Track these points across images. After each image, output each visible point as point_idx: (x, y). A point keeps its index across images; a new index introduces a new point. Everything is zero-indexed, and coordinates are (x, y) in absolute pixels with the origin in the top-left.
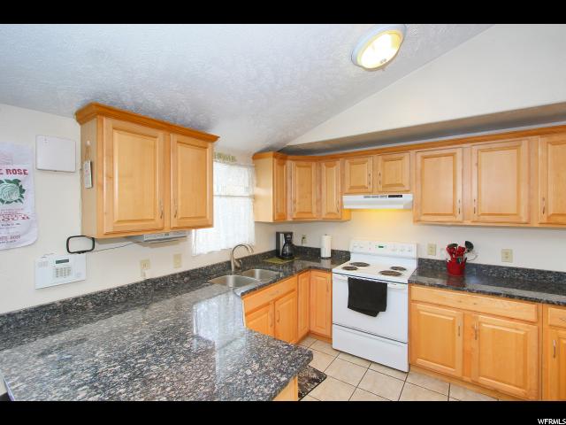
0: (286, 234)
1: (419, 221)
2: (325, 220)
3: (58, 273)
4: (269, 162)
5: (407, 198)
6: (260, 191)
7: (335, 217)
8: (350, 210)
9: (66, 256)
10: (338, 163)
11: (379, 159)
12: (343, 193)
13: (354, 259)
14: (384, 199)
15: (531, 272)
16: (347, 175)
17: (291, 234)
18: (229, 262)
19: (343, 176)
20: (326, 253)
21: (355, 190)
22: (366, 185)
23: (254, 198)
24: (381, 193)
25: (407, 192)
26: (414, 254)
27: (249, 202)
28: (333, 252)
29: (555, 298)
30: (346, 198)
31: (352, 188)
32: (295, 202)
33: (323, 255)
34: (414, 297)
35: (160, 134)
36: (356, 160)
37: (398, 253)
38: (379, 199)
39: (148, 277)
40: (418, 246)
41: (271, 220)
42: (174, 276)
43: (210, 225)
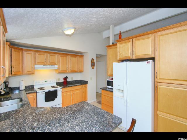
7: (31, 73)
14: (50, 67)
15: (75, 81)
17: (8, 82)
22: (44, 62)
24: (49, 65)
25: (56, 65)
29: (78, 84)
30: (36, 66)
31: (38, 62)
37: (51, 82)
38: (48, 67)
41: (8, 76)
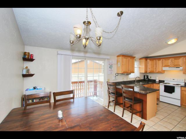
0: (147, 76)
1: (185, 73)
2: (158, 73)
3: (115, 78)
4: (144, 60)
5: (181, 68)
6: (141, 66)
7: (160, 72)
8: (164, 71)
9: (116, 76)
10: (162, 60)
11: (173, 59)
12: (163, 67)
13: (165, 82)
14: (174, 68)
16: (164, 62)
17: (148, 76)
18: (135, 81)
19: (163, 63)
20: (157, 81)
21: (166, 66)
22: (169, 65)
23: (139, 68)
25: (181, 67)
26: (184, 81)
27: (138, 68)
28: (159, 81)
30: (163, 68)
31: (165, 65)
32: (149, 69)
33: (156, 81)
34: (182, 90)
35: (128, 58)
36: (166, 59)
37: (179, 81)
39: (124, 81)
40: (185, 79)
41: (144, 72)
42: (127, 81)
43: (134, 73)
